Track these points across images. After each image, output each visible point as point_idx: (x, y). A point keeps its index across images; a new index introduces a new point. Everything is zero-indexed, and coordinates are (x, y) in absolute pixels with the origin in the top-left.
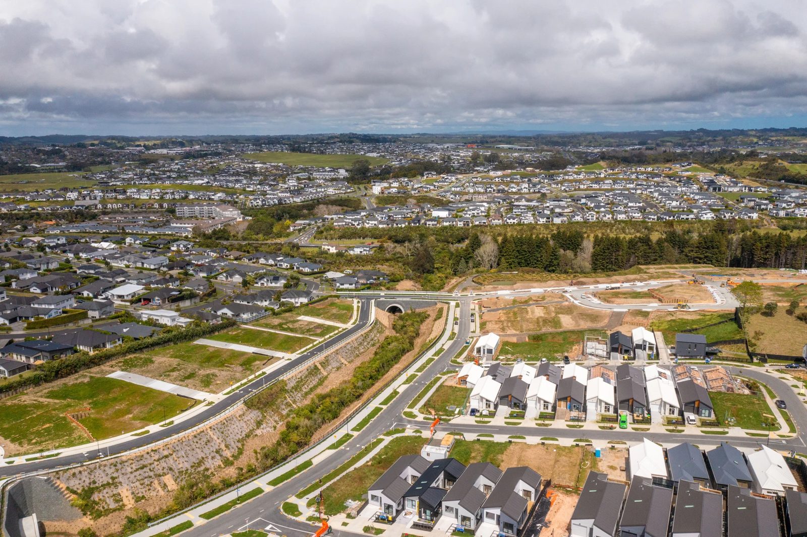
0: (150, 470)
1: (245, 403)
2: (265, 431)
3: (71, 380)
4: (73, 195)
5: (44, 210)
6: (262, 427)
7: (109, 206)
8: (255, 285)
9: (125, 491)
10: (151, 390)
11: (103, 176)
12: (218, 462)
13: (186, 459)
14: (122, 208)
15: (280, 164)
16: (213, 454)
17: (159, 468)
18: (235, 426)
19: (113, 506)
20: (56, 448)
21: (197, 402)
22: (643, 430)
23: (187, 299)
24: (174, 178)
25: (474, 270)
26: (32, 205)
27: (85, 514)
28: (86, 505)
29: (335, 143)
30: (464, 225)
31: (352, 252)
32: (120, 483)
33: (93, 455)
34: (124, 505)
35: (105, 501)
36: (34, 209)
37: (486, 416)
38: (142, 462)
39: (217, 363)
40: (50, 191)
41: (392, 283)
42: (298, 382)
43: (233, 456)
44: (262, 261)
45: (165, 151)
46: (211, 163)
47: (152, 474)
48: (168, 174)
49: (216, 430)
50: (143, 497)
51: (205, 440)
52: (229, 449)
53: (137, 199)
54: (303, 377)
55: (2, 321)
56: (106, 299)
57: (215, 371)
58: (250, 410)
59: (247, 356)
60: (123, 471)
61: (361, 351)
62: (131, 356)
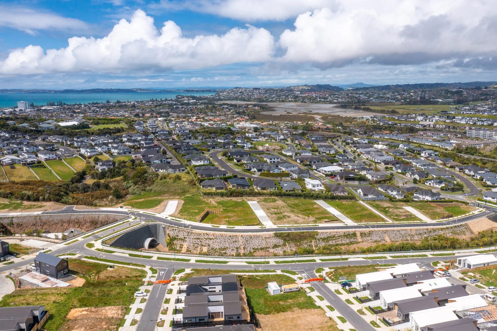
0: (200, 241)
1: (275, 234)
2: (277, 251)
3: (234, 199)
4: (420, 118)
6: (277, 249)
7: (438, 126)
9: (185, 244)
10: (252, 213)
11: (468, 108)
12: (234, 253)
13: (219, 244)
14: (445, 128)
16: (233, 248)
17: (204, 243)
18: (257, 242)
19: (178, 248)
20: (184, 219)
21: (259, 224)
23: (357, 180)
27: (168, 246)
28: (170, 243)
32: (186, 241)
33: (188, 226)
34: (182, 250)
35: (177, 245)
36: (395, 124)
38: (199, 237)
39: (307, 213)
42: (329, 237)
43: (244, 254)
44: (467, 171)
47: (200, 243)
49: (244, 239)
50: (190, 251)
51: (234, 240)
52: (244, 250)
53: (458, 123)
54: (336, 236)
55: (255, 169)
56: (319, 171)
57: (292, 215)
58: (276, 238)
59: (327, 215)
60: (190, 237)
61: (415, 239)
62: (273, 197)
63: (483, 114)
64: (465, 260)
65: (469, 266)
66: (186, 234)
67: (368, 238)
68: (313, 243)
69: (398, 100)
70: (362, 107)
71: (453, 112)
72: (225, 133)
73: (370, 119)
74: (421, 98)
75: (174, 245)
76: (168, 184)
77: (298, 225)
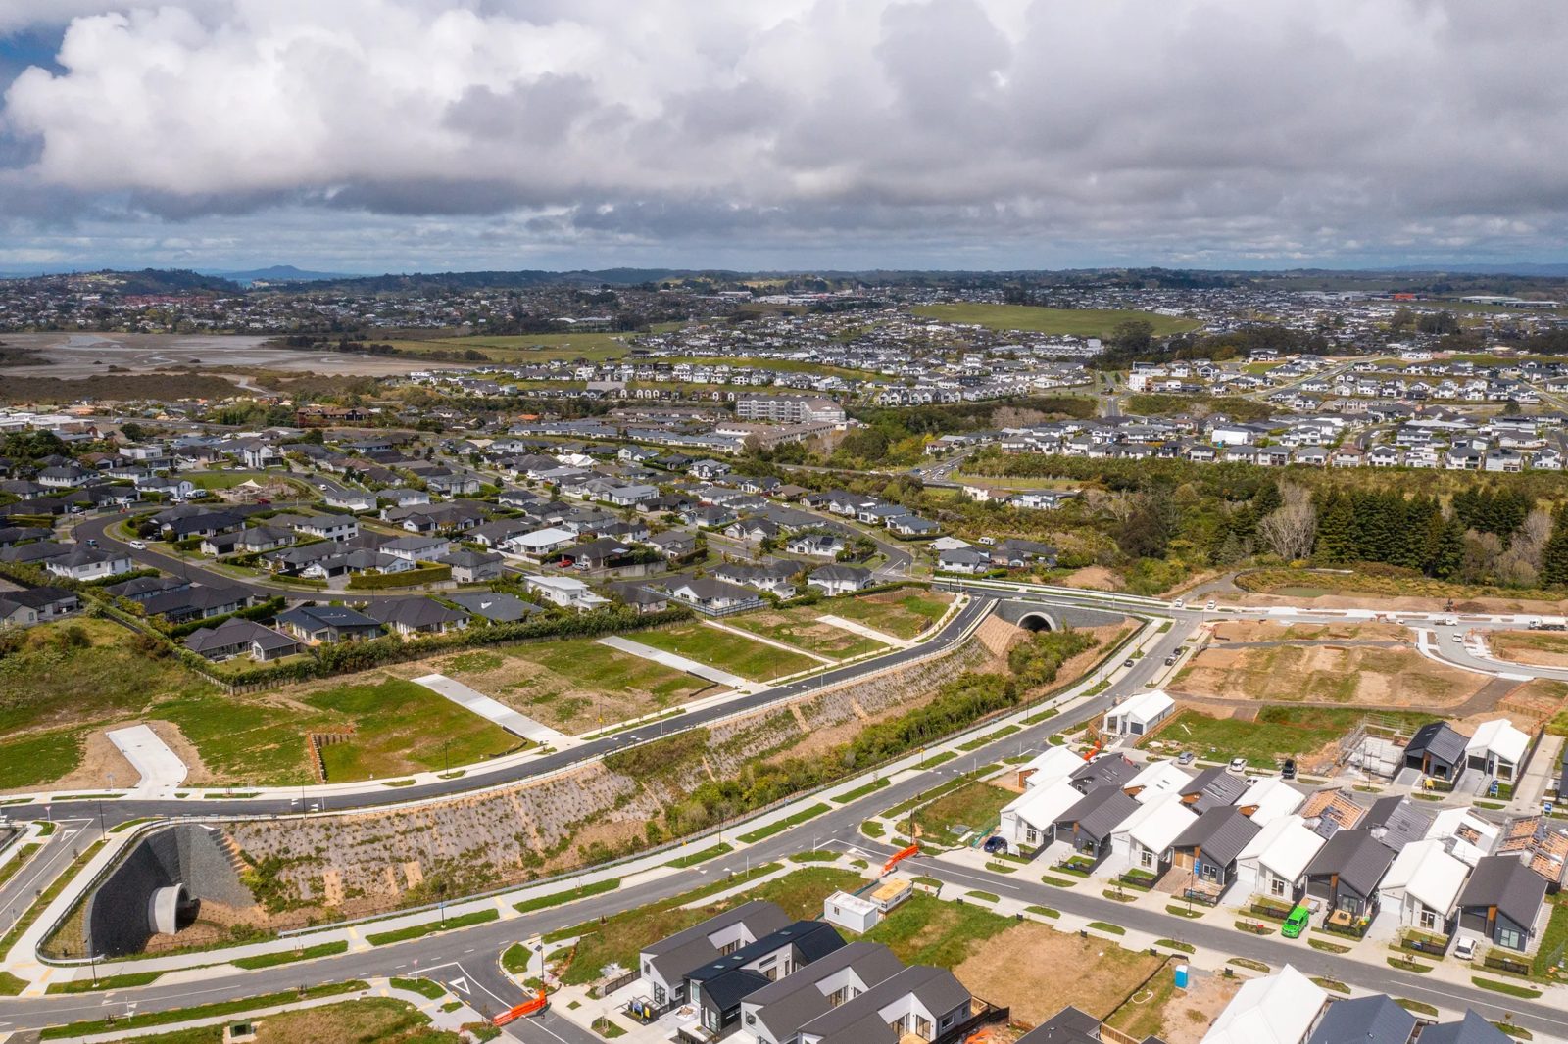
0: (385, 847)
1: (606, 761)
2: (631, 816)
3: (356, 679)
4: (585, 372)
5: (537, 395)
6: (627, 807)
7: (639, 393)
8: (788, 550)
9: (332, 874)
10: (467, 714)
11: (661, 340)
12: (515, 855)
13: (456, 841)
14: (660, 398)
15: (977, 327)
16: (507, 841)
17: (401, 847)
18: (569, 798)
19: (306, 896)
20: (259, 784)
21: (526, 744)
22: (1331, 947)
23: (639, 563)
24: (777, 347)
25: (1253, 559)
26: (521, 386)
27: (258, 901)
28: (264, 886)
29: (1104, 287)
30: (1273, 462)
31: (1017, 504)
32: (329, 860)
33: (304, 806)
34: (324, 899)
35: (296, 885)
36: (522, 393)
37: (1013, 857)
38: (374, 832)
39: (614, 682)
40: (557, 364)
41: (1062, 571)
42: (736, 736)
43: (547, 850)
44: (834, 506)
45: (784, 299)
46: (850, 321)
47: (386, 855)
48: (769, 340)
49: (528, 800)
50: (361, 891)
51: (500, 813)
52: (543, 836)
53: (688, 383)
54: (752, 729)
55: (316, 570)
56: (509, 550)
57: (593, 696)
58: (612, 774)
59: (673, 677)
60: (339, 841)
61: (909, 695)
62: (474, 652)
63: (737, 355)
64: (1124, 717)
65: (1137, 728)
66: (317, 837)
67: (822, 718)
68: (706, 766)
69: (453, 322)
70: (366, 344)
71: (663, 354)
72: (36, 451)
73: (432, 379)
74: (514, 312)
75: (282, 887)
76: (38, 667)
77: (637, 720)
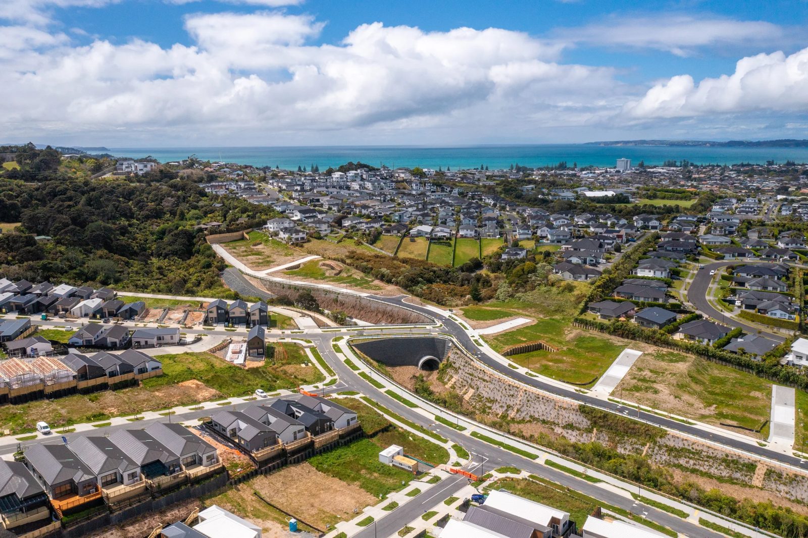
0: (472, 379)
1: (581, 406)
2: (567, 436)
3: (615, 340)
6: (570, 431)
9: (455, 377)
12: (501, 411)
13: (490, 392)
17: (475, 382)
19: (446, 380)
20: (490, 344)
27: (438, 373)
28: (443, 370)
32: (458, 373)
34: (447, 384)
35: (447, 375)
38: (474, 372)
42: (685, 449)
47: (470, 381)
49: (526, 396)
51: (512, 393)
55: (740, 303)
58: (578, 413)
59: (752, 416)
62: (686, 355)
66: (463, 364)
68: (645, 449)
76: (549, 294)
